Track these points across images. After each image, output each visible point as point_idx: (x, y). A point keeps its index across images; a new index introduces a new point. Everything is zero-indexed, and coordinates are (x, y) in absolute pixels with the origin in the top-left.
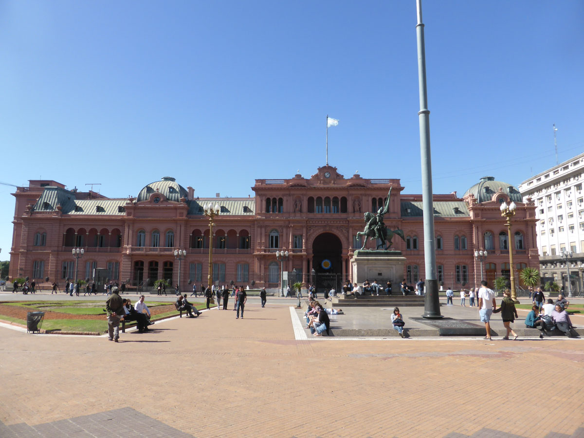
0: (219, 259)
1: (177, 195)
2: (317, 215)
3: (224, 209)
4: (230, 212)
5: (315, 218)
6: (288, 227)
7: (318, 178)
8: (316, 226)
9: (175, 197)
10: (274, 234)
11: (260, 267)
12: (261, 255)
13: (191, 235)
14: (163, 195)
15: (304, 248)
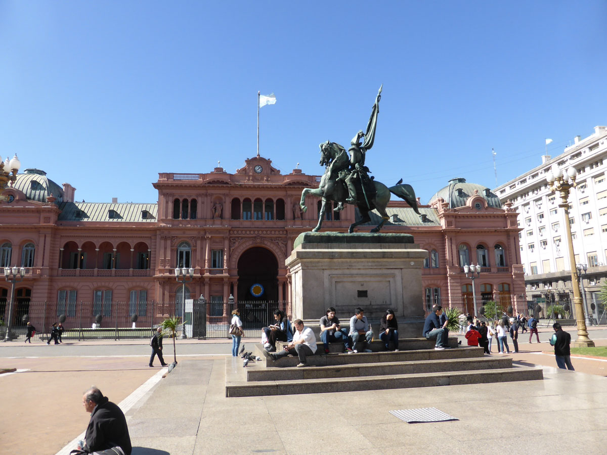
0: (103, 284)
1: (44, 193)
2: (244, 223)
3: (113, 214)
4: (122, 218)
5: (241, 226)
6: (203, 239)
7: (246, 173)
8: (242, 238)
9: (39, 195)
10: (184, 249)
11: (164, 294)
12: (164, 278)
13: (62, 249)
14: (21, 192)
15: (225, 267)
